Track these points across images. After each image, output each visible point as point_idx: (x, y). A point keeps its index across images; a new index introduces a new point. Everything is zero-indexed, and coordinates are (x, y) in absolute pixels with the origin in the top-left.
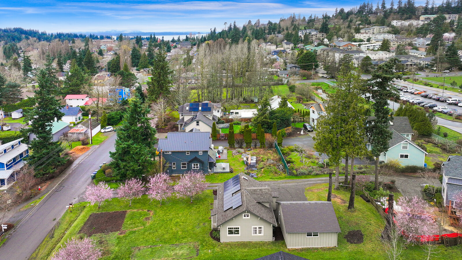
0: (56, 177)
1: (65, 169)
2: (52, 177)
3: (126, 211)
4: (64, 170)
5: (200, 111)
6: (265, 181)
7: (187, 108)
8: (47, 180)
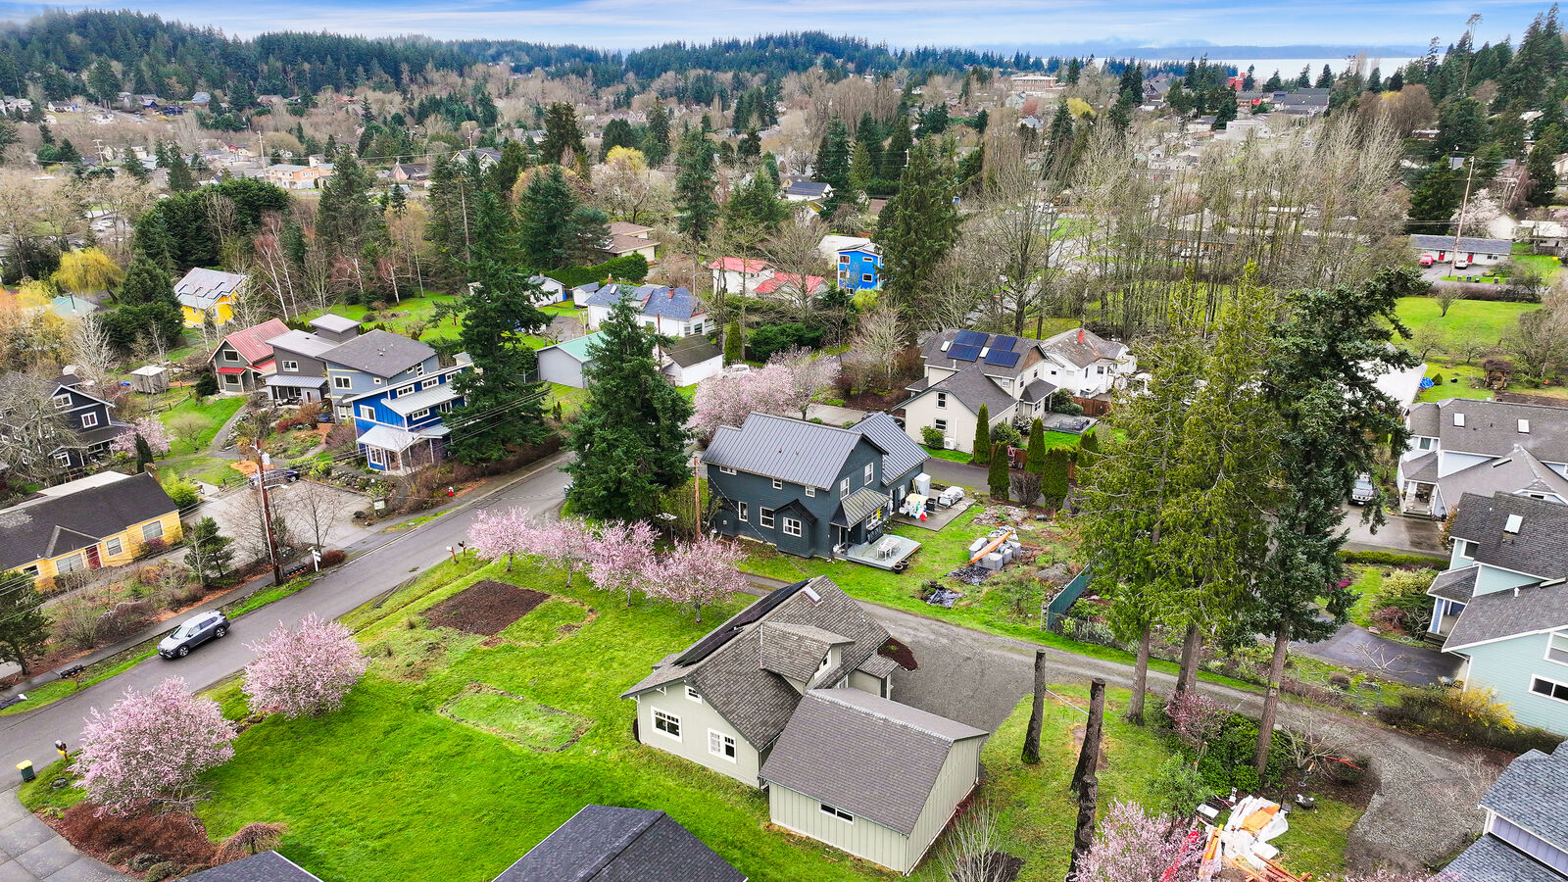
0: (505, 473)
1: (539, 457)
2: (496, 471)
3: (549, 596)
4: (533, 461)
5: (979, 361)
6: (959, 626)
7: (945, 346)
8: (483, 475)
